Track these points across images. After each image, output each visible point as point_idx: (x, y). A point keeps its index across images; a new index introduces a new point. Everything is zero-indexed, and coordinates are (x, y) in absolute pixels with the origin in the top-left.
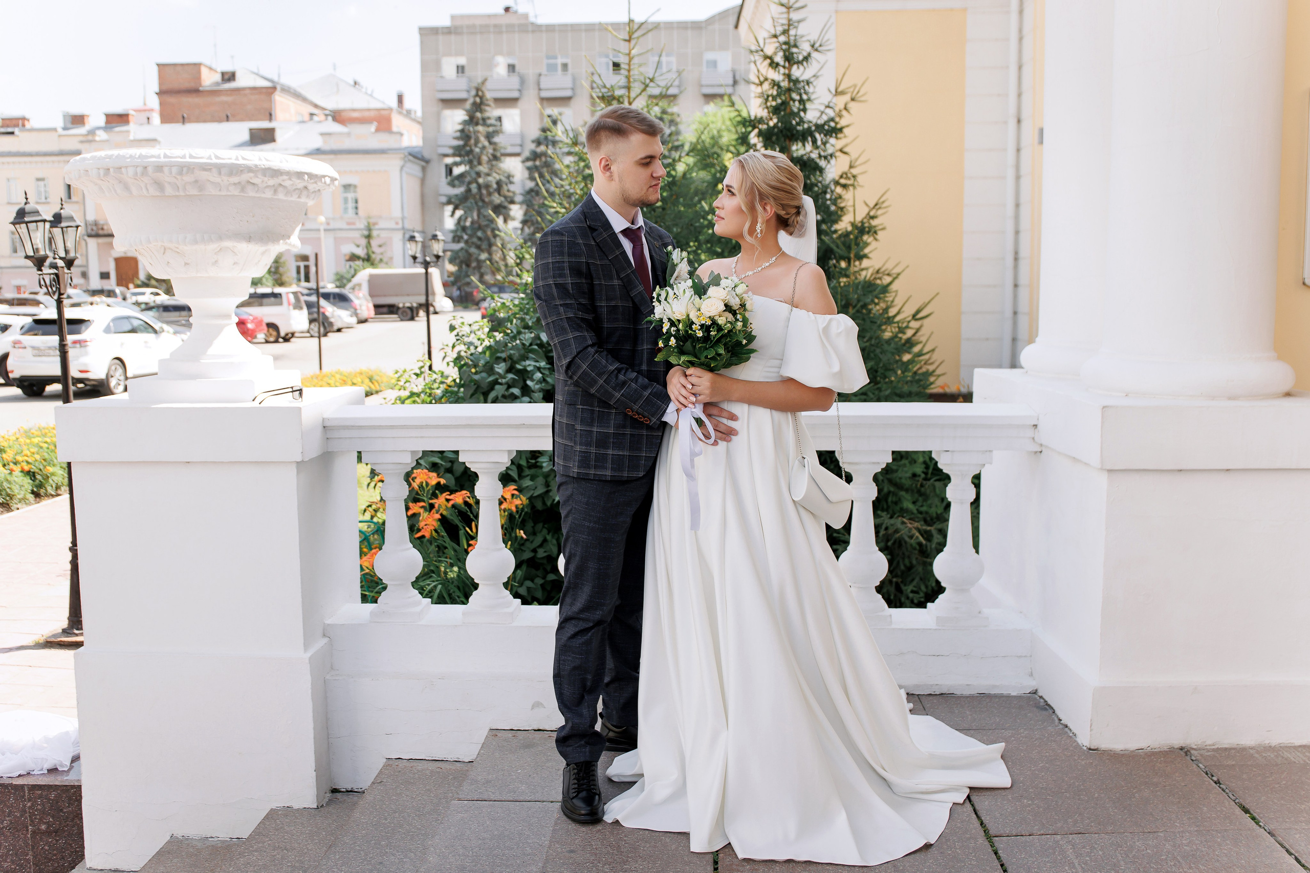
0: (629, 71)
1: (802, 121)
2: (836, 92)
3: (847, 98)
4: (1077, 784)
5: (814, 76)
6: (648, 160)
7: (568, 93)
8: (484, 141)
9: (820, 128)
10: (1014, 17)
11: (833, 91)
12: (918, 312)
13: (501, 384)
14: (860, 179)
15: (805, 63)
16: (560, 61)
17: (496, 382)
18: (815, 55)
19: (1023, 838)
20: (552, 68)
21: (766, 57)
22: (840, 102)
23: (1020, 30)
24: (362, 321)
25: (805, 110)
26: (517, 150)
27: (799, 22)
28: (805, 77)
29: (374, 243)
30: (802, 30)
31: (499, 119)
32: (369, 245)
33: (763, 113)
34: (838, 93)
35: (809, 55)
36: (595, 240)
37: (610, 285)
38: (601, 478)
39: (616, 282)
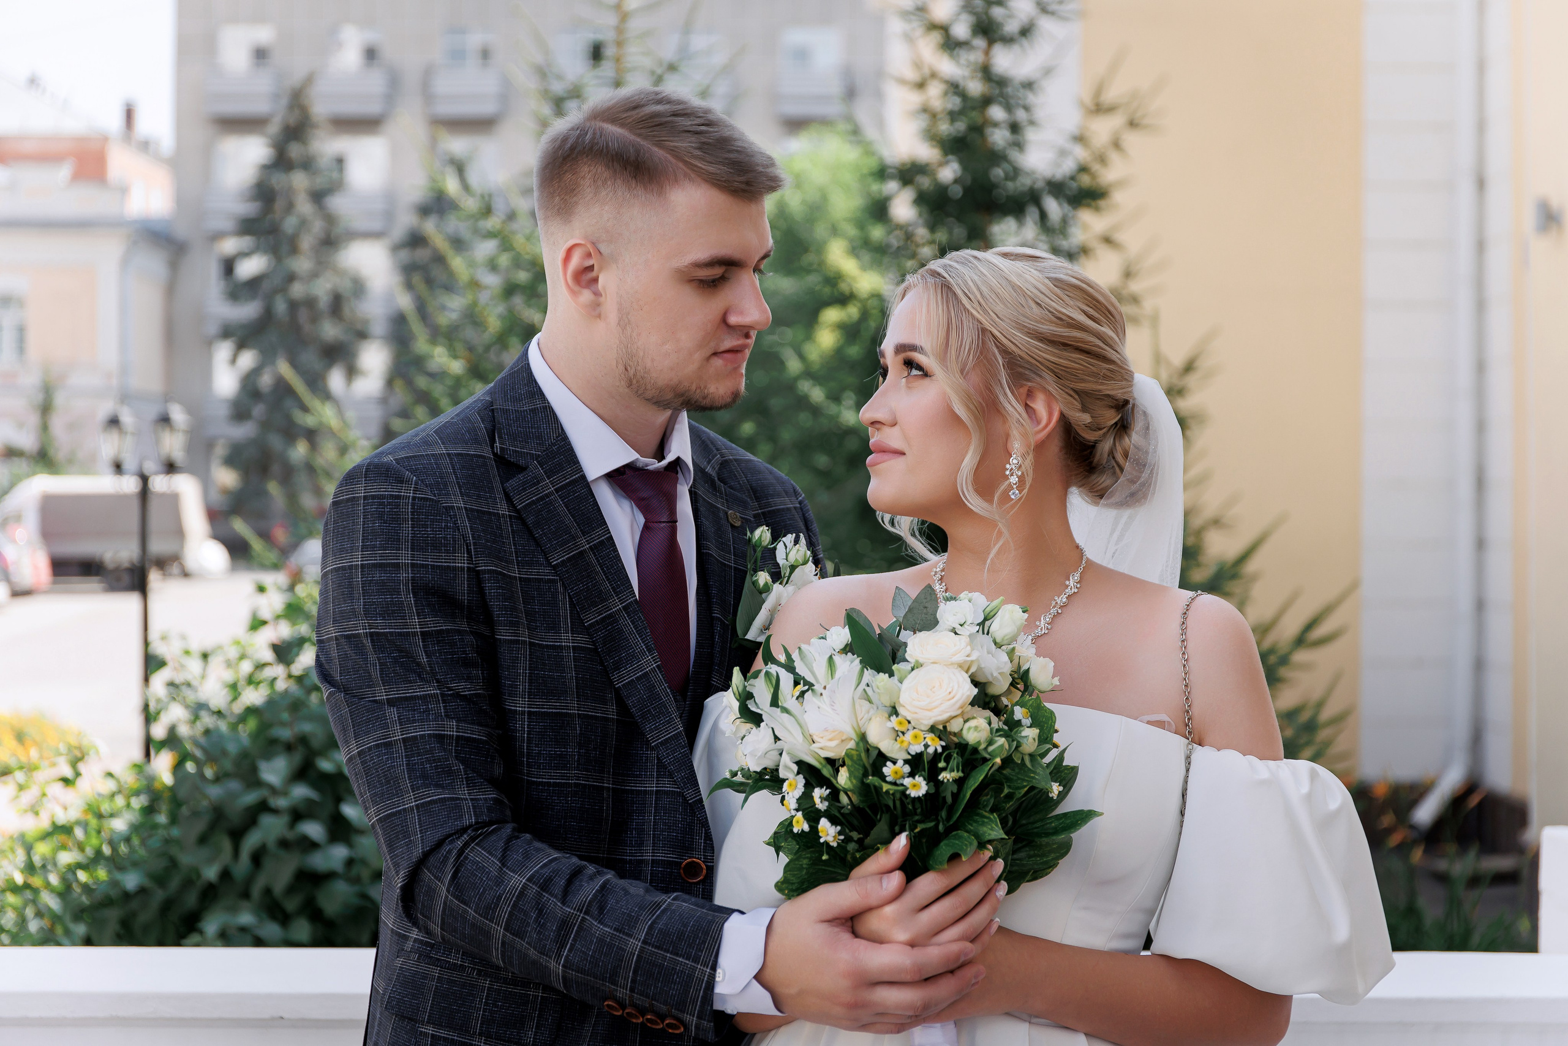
1: (1016, 172)
2: (1095, 106)
5: (1043, 71)
6: (718, 271)
7: (490, 107)
8: (304, 207)
9: (1056, 188)
11: (1089, 105)
12: (1310, 626)
13: (275, 811)
15: (1024, 41)
16: (475, 40)
17: (263, 807)
20: (457, 55)
21: (933, 27)
22: (1102, 129)
24: (19, 593)
25: (1019, 146)
26: (376, 225)
28: (1020, 72)
29: (58, 424)
31: (340, 161)
32: (45, 427)
33: (926, 153)
34: (1099, 108)
36: (513, 502)
37: (547, 647)
39: (568, 639)
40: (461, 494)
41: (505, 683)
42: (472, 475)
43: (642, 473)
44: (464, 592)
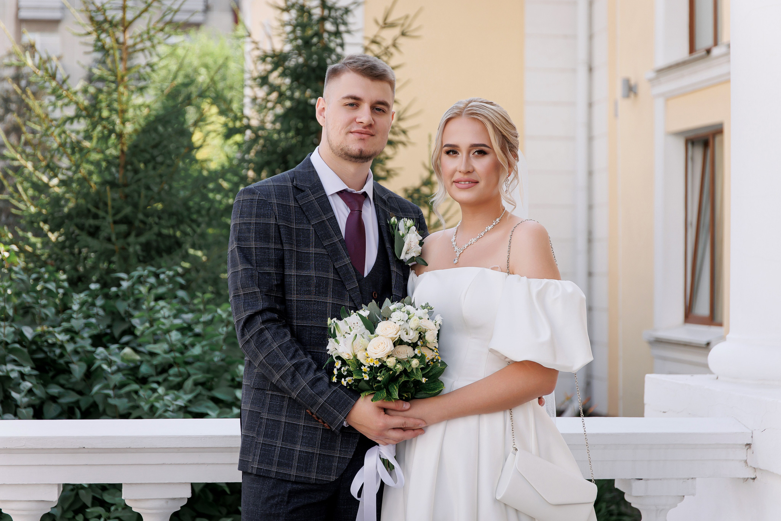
2: (385, 24)
3: (396, 31)
7: (56, 15)
34: (387, 25)
36: (297, 202)
37: (304, 253)
38: (284, 478)
39: (312, 250)
40: (276, 198)
41: (287, 264)
42: (281, 192)
43: (351, 193)
44: (272, 232)
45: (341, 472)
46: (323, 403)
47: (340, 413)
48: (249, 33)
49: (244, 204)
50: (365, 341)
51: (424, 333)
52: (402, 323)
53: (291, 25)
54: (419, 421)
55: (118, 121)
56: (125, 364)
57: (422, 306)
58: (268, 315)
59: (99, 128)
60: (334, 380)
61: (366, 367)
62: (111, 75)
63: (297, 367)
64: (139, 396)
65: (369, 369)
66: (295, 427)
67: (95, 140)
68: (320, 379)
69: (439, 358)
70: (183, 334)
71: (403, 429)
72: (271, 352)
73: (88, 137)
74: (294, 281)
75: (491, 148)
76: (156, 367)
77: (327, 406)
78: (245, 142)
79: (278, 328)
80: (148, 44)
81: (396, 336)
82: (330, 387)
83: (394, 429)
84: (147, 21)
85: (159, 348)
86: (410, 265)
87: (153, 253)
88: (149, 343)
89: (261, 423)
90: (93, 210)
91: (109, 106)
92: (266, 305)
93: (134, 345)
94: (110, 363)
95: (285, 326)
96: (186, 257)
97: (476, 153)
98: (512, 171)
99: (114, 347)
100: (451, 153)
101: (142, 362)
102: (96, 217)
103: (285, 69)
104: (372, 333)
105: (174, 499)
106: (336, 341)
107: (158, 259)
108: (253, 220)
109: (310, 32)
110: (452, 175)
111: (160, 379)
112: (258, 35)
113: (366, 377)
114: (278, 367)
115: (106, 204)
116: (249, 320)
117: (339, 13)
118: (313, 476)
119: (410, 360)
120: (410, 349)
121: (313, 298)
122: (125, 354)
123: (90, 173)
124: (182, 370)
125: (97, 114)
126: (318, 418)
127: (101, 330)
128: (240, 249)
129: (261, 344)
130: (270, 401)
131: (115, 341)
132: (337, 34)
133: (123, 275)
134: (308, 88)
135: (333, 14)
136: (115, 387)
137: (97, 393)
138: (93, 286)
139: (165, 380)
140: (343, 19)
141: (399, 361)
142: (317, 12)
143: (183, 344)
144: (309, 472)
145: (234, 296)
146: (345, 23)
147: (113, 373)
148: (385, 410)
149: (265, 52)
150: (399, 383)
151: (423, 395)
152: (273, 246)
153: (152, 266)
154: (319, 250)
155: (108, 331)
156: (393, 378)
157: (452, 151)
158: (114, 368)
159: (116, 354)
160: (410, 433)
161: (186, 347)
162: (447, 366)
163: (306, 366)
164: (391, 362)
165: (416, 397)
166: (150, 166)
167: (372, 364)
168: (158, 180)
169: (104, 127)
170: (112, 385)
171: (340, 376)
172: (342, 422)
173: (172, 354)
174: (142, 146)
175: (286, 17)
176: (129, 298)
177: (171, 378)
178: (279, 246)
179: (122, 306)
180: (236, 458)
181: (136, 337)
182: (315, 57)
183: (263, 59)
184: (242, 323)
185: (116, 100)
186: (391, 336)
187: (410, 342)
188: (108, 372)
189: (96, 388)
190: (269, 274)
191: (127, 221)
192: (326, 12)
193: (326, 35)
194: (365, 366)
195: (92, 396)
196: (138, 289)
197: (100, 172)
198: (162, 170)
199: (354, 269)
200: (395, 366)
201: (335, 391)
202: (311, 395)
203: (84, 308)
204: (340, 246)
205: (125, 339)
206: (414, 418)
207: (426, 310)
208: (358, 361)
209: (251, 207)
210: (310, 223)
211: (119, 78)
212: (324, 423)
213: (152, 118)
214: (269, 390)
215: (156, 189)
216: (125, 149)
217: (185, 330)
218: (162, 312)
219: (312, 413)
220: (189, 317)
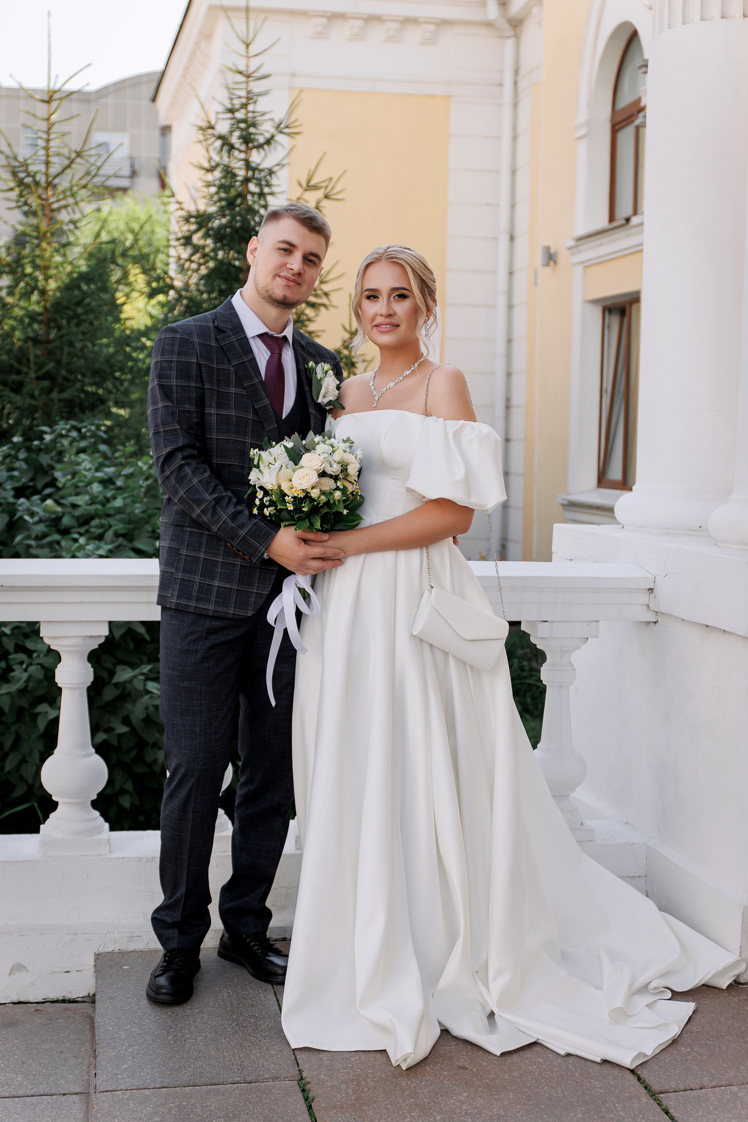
0: (48, 141)
3: (319, 194)
4: (736, 1024)
5: (278, 165)
10: (507, 111)
11: (304, 184)
14: (333, 297)
15: (266, 147)
18: (279, 138)
19: (694, 1093)
21: (218, 137)
22: (311, 200)
23: (514, 127)
27: (260, 94)
28: (266, 164)
30: (261, 105)
34: (310, 187)
35: (273, 137)
36: (218, 342)
37: (224, 392)
38: (202, 613)
39: (232, 390)
40: (198, 337)
41: (207, 403)
42: (203, 332)
43: (272, 337)
44: (194, 371)
45: (258, 607)
46: (244, 536)
47: (261, 545)
48: (173, 193)
49: (166, 342)
50: (289, 471)
51: (346, 466)
52: (327, 456)
53: (215, 186)
54: (338, 551)
55: (41, 277)
56: (47, 515)
57: (343, 440)
58: (189, 452)
59: (22, 284)
60: (255, 511)
61: (290, 497)
62: (34, 231)
63: (218, 501)
64: (61, 547)
65: (292, 500)
66: (214, 563)
67: (17, 296)
68: (240, 512)
69: (359, 491)
70: (105, 487)
71: (323, 559)
72: (191, 487)
73: (11, 293)
74: (214, 419)
75: (411, 291)
76: (78, 518)
77: (247, 538)
78: (169, 302)
79: (198, 463)
80: (71, 201)
81: (320, 468)
82: (250, 519)
83: (314, 559)
84: (69, 178)
85: (81, 500)
86: (327, 408)
87: (76, 410)
88: (71, 495)
89: (180, 559)
90: (16, 365)
91: (33, 262)
92: (187, 441)
93: (56, 497)
94: (32, 514)
95: (204, 463)
96: (109, 415)
97: (397, 297)
98: (431, 315)
99: (36, 498)
100: (372, 298)
101: (64, 514)
102: (19, 372)
103: (209, 230)
104: (296, 464)
105: (92, 637)
106: (260, 471)
107: (80, 416)
108: (175, 358)
109: (233, 193)
110: (373, 320)
111: (82, 530)
112: (182, 195)
113: (291, 507)
114: (199, 502)
115: (28, 360)
116: (169, 457)
117: (263, 174)
118: (231, 611)
119: (332, 491)
120: (332, 481)
121: (232, 437)
122: (47, 506)
123: (13, 329)
124: (104, 521)
125: (20, 270)
126: (239, 551)
127: (24, 483)
128: (161, 386)
129: (181, 479)
130: (189, 538)
131: (37, 492)
132: (262, 195)
133: (45, 429)
134: (231, 249)
135: (257, 175)
136: (37, 538)
137: (20, 543)
138: (16, 439)
139: (87, 531)
140: (267, 181)
141: (323, 493)
142: (241, 173)
143: (105, 497)
144: (227, 607)
145: (154, 433)
146: (269, 185)
147: (35, 524)
148: (305, 541)
149: (188, 212)
150: (320, 514)
151: (341, 527)
152: (193, 384)
153: (76, 421)
154: (239, 391)
155: (31, 484)
156: (315, 509)
157: (373, 296)
158: (36, 519)
159: (38, 505)
160: (329, 564)
161: (108, 500)
162: (364, 499)
163: (226, 500)
164: (315, 494)
165: (334, 528)
166: (74, 322)
167: (296, 495)
168: (81, 337)
169: (27, 284)
170: (34, 535)
171: (262, 507)
172: (263, 554)
173: (93, 507)
174: (65, 303)
175: (210, 177)
176: (51, 452)
177: (92, 530)
178: (199, 385)
179: (45, 459)
180: (154, 596)
181: (58, 489)
182: (238, 218)
183: (187, 220)
184: (162, 459)
185: (38, 256)
186: (316, 467)
187: (333, 474)
188: (30, 523)
189: (18, 539)
190: (189, 412)
191: (49, 376)
192: (250, 173)
193: (249, 197)
194: (288, 496)
195: (14, 547)
196: (60, 443)
197: (24, 330)
198: (85, 327)
199: (273, 410)
200: (319, 497)
201: (255, 523)
202: (232, 528)
203: (7, 461)
204: (260, 387)
205: (48, 491)
206: (334, 548)
207: (348, 444)
208: (281, 491)
209: (173, 345)
210: (230, 363)
211: (41, 234)
212: (245, 555)
213: (75, 275)
214: (188, 527)
215: (78, 345)
216: (48, 305)
217: (107, 482)
218: (83, 465)
219: (233, 547)
220: (111, 470)
